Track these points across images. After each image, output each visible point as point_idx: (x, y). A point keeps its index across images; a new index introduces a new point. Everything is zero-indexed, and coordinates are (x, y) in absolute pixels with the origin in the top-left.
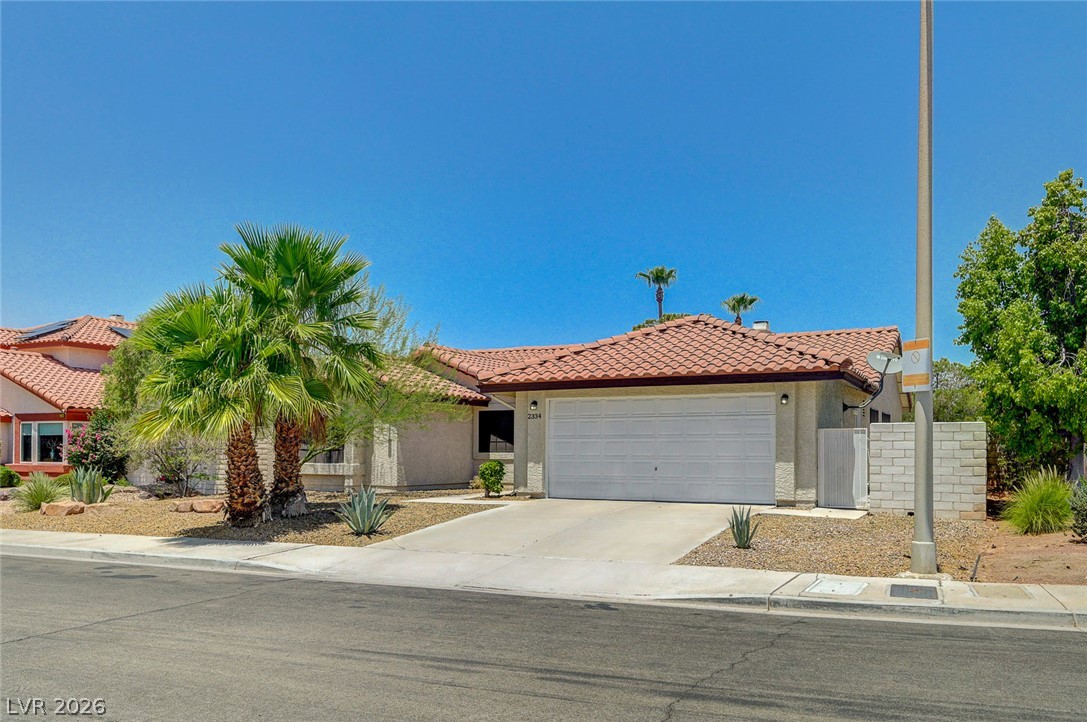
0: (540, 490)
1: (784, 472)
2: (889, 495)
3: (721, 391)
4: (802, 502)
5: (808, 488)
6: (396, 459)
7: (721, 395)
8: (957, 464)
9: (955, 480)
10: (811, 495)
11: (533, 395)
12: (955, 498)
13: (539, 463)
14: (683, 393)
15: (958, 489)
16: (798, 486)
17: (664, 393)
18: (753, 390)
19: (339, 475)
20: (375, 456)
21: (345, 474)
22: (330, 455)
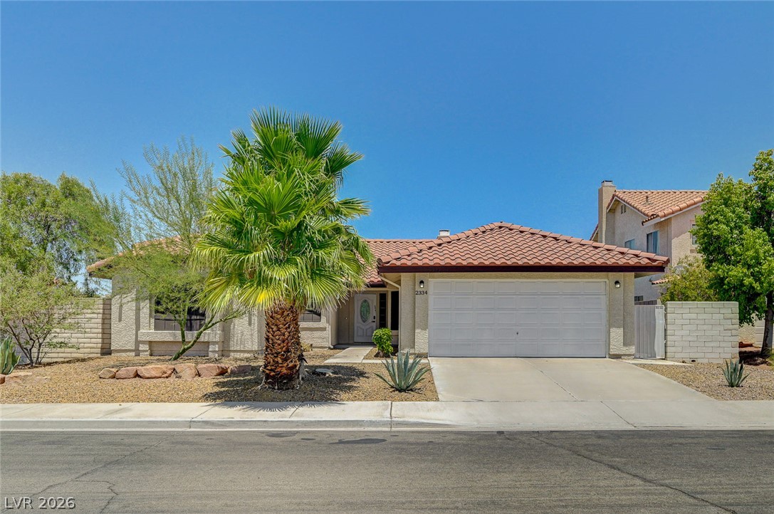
0: (426, 351)
1: (617, 334)
2: (680, 349)
3: (569, 277)
4: (625, 355)
5: (630, 345)
6: (256, 327)
7: (568, 280)
8: (722, 328)
9: (720, 338)
10: (632, 350)
11: (419, 276)
12: (721, 350)
13: (425, 330)
14: (540, 278)
15: (723, 344)
16: (625, 344)
17: (526, 277)
18: (592, 277)
19: (203, 342)
20: (234, 325)
21: (210, 340)
22: (191, 324)
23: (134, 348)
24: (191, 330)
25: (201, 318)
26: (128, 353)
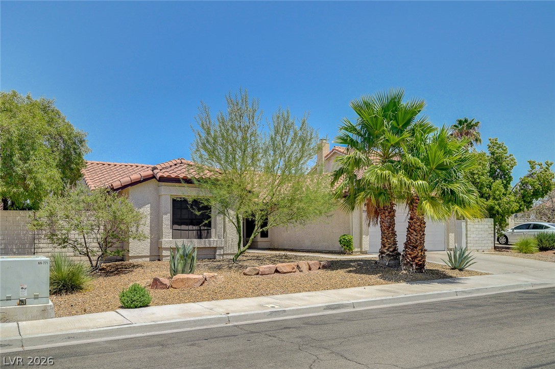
0: (367, 249)
1: (452, 237)
13: (367, 235)
19: (213, 247)
20: (227, 234)
21: (218, 246)
22: (201, 233)
23: (149, 254)
24: (201, 238)
25: (208, 228)
26: (144, 259)
